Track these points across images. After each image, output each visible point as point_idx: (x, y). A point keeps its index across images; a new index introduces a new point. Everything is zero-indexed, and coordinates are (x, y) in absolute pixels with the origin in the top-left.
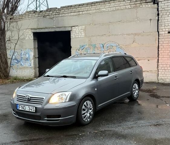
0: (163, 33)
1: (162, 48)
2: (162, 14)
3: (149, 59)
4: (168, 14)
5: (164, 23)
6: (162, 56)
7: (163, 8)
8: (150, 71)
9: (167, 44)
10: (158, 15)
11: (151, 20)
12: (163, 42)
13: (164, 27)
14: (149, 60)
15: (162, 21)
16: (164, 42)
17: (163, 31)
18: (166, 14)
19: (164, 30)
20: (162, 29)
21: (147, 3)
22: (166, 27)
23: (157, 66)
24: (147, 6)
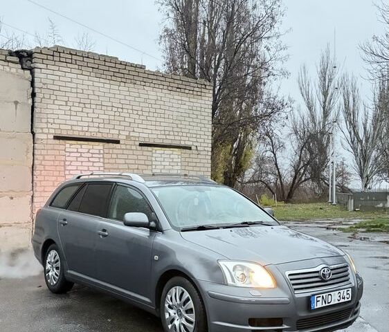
0: (44, 137)
1: (41, 171)
2: (41, 95)
3: (12, 194)
4: (53, 97)
5: (45, 116)
6: (42, 189)
7: (44, 84)
8: (15, 223)
9: (52, 163)
10: (33, 95)
11: (16, 103)
12: (44, 157)
13: (45, 125)
14: (12, 198)
15: (43, 111)
16: (47, 158)
17: (43, 133)
18: (50, 98)
19: (46, 131)
20: (42, 128)
21: (8, 61)
22: (49, 126)
23: (30, 211)
24: (8, 69)
